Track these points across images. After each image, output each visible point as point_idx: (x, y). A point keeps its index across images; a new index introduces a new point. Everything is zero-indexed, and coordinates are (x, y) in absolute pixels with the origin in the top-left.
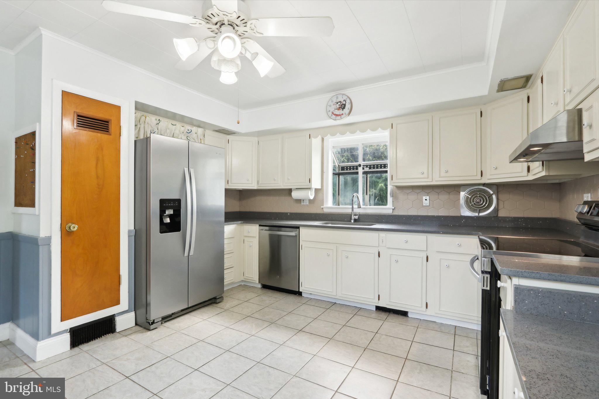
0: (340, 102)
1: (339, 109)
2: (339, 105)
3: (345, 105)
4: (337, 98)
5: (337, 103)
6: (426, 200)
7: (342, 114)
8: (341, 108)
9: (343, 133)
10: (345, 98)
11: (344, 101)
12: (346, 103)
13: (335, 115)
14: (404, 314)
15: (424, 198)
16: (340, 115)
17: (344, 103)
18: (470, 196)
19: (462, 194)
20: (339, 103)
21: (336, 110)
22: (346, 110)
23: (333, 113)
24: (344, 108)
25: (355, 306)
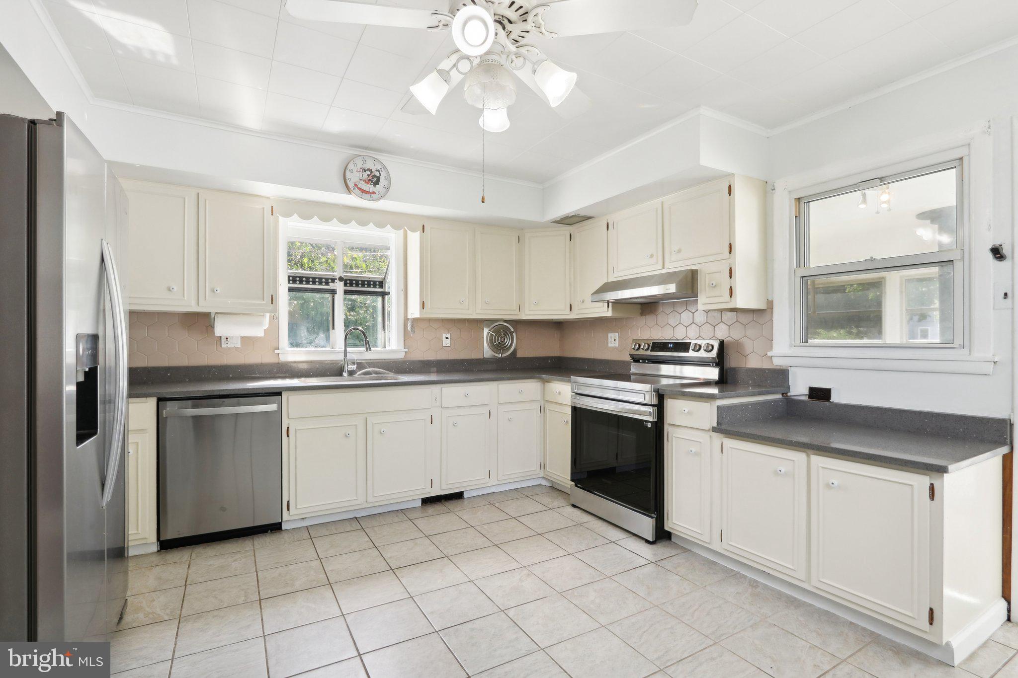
0: (370, 170)
1: (368, 182)
2: (368, 175)
3: (378, 179)
4: (364, 161)
5: (365, 171)
6: (447, 338)
7: (374, 193)
8: (372, 181)
9: (345, 221)
10: (379, 167)
11: (377, 171)
12: (380, 175)
13: (360, 189)
14: (459, 496)
15: (444, 336)
16: (369, 193)
17: (377, 174)
18: (494, 334)
19: (486, 331)
20: (368, 172)
21: (363, 183)
22: (379, 188)
23: (356, 185)
24: (377, 183)
25: (390, 511)
